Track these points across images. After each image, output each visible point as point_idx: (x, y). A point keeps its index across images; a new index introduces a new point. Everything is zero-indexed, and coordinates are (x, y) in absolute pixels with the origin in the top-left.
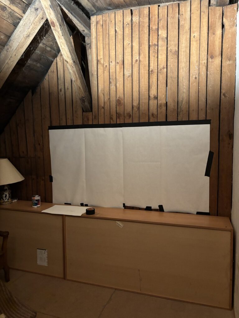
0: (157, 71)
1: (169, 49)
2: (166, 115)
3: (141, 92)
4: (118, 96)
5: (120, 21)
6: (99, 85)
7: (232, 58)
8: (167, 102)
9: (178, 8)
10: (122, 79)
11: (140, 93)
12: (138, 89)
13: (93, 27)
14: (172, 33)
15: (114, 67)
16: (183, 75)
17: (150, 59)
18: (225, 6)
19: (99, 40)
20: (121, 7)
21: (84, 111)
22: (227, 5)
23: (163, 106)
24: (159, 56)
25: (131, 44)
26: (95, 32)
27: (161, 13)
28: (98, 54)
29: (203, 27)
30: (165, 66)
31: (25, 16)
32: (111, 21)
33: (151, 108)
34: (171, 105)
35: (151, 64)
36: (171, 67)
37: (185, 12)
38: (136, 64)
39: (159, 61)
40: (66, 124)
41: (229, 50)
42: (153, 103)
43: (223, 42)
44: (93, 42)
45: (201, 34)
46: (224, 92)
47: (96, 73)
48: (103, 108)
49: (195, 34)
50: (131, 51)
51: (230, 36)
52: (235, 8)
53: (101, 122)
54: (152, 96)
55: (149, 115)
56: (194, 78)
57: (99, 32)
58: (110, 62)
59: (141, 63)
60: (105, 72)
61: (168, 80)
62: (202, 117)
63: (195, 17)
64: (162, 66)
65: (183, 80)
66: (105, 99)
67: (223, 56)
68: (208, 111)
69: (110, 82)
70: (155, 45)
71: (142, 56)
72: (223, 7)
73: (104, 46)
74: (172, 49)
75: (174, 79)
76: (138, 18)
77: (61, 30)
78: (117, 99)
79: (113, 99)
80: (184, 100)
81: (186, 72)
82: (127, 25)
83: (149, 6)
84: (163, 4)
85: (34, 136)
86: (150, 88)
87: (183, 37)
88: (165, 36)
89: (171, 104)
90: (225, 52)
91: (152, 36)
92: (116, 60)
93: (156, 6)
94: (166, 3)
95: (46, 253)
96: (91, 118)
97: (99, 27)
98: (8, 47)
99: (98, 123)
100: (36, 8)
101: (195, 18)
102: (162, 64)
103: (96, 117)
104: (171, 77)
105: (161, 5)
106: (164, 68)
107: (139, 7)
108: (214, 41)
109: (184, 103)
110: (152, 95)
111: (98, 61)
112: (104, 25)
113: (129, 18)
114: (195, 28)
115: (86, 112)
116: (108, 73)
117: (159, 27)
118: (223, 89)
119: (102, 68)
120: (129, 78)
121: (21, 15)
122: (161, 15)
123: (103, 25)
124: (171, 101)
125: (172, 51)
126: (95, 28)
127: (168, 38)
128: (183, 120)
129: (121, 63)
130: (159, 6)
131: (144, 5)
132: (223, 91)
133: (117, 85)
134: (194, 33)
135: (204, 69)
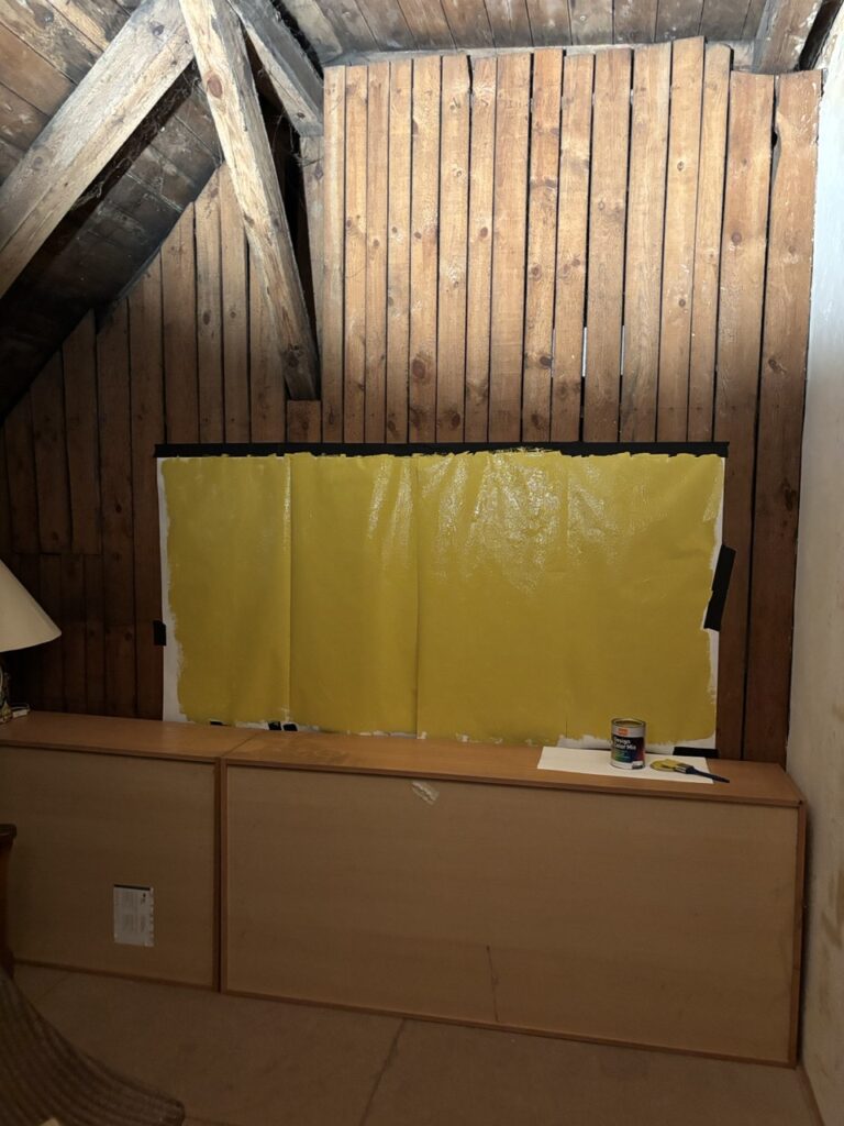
0: (553, 271)
1: (595, 200)
2: (582, 420)
3: (498, 341)
4: (415, 351)
5: (430, 93)
6: (347, 307)
7: (801, 244)
8: (583, 379)
9: (630, 67)
10: (430, 293)
11: (494, 344)
12: (485, 329)
13: (334, 105)
14: (608, 147)
15: (405, 248)
16: (640, 291)
17: (531, 230)
18: (783, 76)
19: (353, 152)
20: (432, 43)
21: (292, 395)
22: (789, 72)
23: (570, 392)
24: (560, 223)
25: (466, 175)
26: (340, 124)
27: (571, 78)
28: (347, 199)
29: (710, 136)
30: (582, 258)
31: (111, 50)
32: (399, 91)
33: (531, 395)
34: (599, 389)
35: (535, 248)
36: (602, 261)
37: (654, 81)
38: (481, 245)
39: (559, 240)
40: (224, 439)
41: (792, 218)
42: (536, 379)
43: (774, 189)
44: (330, 155)
45: (702, 160)
46: (772, 353)
47: (337, 266)
48: (363, 387)
49: (684, 159)
50: (466, 198)
51: (797, 173)
52: (814, 85)
53: (353, 437)
54: (534, 355)
55: (521, 421)
56: (676, 304)
57: (353, 125)
58: (390, 231)
59: (498, 243)
60: (372, 262)
61: (589, 303)
62: (700, 433)
63: (686, 100)
64: (570, 257)
65: (639, 308)
66: (371, 359)
67: (773, 239)
68: (721, 414)
69: (388, 301)
70: (549, 183)
71: (502, 218)
72: (777, 77)
73: (371, 173)
74: (605, 200)
75: (610, 303)
76: (492, 89)
77: (242, 110)
78: (412, 358)
79: (398, 359)
80: (644, 373)
81: (650, 281)
82: (452, 107)
83: (531, 49)
84: (575, 47)
85: (100, 477)
86: (527, 328)
87: (644, 163)
88: (584, 155)
89: (597, 386)
90: (778, 224)
91: (540, 152)
92: (413, 224)
93: (556, 51)
94: (589, 46)
95: (150, 901)
96: (318, 420)
97: (355, 105)
98: (40, 153)
99: (340, 441)
100: (157, 25)
101: (685, 103)
102: (573, 248)
103: (336, 419)
104: (601, 297)
105: (572, 50)
106: (576, 263)
107: (493, 50)
108: (744, 186)
109: (641, 382)
110: (533, 351)
111: (346, 224)
112: (371, 101)
113: (461, 83)
114: (686, 139)
115: (298, 398)
116: (383, 268)
117: (564, 123)
118: (769, 344)
119: (360, 248)
120: (456, 291)
121: (99, 44)
122: (570, 85)
123: (367, 101)
124: (599, 376)
125: (606, 209)
126: (339, 110)
127: (595, 164)
128: (638, 440)
129: (430, 235)
130: (564, 53)
131: (514, 45)
132: (770, 351)
133: (413, 310)
134: (680, 154)
135: (711, 275)
